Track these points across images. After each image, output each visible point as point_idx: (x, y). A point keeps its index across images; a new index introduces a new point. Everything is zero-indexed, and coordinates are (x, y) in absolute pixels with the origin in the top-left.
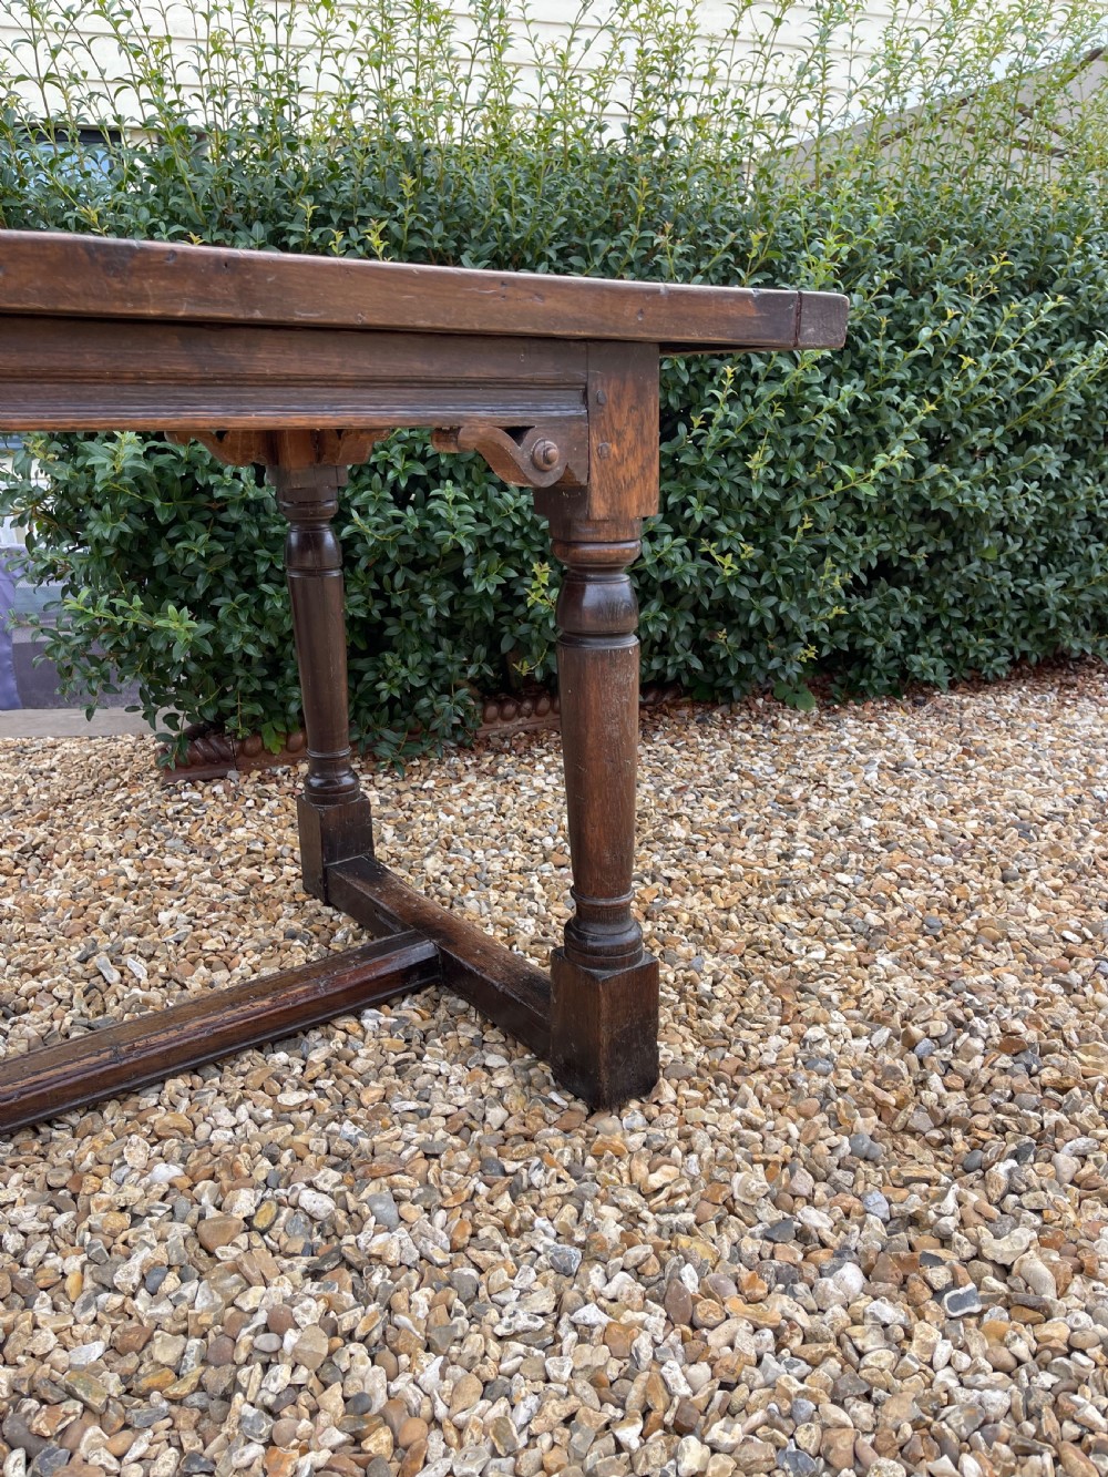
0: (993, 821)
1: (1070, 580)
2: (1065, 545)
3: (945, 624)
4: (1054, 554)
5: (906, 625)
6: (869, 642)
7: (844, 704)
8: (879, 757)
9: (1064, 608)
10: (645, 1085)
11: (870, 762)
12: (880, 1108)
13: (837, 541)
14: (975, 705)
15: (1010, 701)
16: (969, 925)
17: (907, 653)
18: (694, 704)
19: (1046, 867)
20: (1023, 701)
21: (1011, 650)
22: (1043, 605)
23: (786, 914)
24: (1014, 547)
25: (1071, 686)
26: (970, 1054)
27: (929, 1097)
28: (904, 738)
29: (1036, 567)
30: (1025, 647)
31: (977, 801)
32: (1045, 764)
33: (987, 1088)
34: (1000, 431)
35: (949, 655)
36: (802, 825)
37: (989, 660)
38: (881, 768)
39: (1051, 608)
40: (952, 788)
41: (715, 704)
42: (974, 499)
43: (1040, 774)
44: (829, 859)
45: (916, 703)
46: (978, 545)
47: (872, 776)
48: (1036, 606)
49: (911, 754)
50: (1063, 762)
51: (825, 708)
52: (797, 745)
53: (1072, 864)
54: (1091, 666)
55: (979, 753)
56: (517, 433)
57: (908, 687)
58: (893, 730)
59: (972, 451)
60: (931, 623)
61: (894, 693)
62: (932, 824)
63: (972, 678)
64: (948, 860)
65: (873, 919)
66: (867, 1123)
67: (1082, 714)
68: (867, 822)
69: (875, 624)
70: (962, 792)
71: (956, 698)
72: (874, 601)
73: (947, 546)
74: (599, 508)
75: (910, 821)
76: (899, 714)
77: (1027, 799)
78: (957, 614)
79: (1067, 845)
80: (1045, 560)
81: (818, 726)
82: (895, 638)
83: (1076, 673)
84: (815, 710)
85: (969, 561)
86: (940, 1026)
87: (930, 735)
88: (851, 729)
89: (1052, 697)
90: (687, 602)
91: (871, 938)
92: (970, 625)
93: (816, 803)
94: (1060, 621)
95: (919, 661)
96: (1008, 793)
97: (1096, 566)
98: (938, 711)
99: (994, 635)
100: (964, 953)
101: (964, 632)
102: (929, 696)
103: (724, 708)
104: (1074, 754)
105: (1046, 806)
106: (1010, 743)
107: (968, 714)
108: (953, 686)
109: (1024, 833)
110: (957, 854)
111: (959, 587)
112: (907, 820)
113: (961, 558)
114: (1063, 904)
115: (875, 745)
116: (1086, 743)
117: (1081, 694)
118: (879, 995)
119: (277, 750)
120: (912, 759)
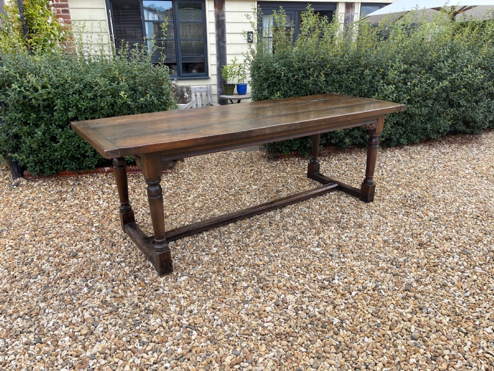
0: (416, 170)
1: (433, 124)
2: (432, 117)
3: (407, 133)
4: (430, 119)
5: (400, 133)
6: (393, 137)
7: (387, 148)
8: (395, 159)
9: (431, 130)
10: (372, 200)
11: (393, 160)
12: (402, 203)
13: (389, 119)
14: (412, 149)
15: (419, 148)
16: (413, 185)
17: (399, 138)
18: (358, 148)
19: (425, 177)
20: (422, 148)
21: (420, 138)
22: (427, 129)
23: (384, 183)
24: (422, 119)
25: (431, 145)
26: (413, 198)
27: (408, 203)
28: (399, 155)
29: (426, 122)
30: (423, 137)
31: (413, 167)
32: (425, 161)
33: (416, 202)
34: (421, 98)
35: (408, 139)
36: (384, 170)
37: (415, 140)
38: (396, 161)
39: (428, 130)
40: (409, 164)
41: (362, 148)
42: (415, 111)
43: (424, 162)
44: (390, 175)
45: (400, 148)
46: (415, 118)
47: (394, 162)
48: (425, 129)
49: (401, 158)
50: (429, 160)
51: (383, 149)
52: (379, 156)
53: (429, 177)
54: (436, 140)
55: (413, 158)
56: (371, 124)
57: (399, 145)
58: (397, 154)
59: (416, 102)
60: (404, 132)
61: (396, 146)
62: (406, 170)
63: (412, 143)
64: (409, 176)
65: (398, 183)
66: (401, 204)
67: (433, 151)
68: (395, 170)
69: (394, 133)
70: (410, 165)
71: (408, 147)
72: (394, 129)
73: (409, 119)
74: (377, 131)
75: (402, 170)
76: (397, 150)
77: (422, 167)
78: (410, 131)
79: (428, 174)
80: (428, 120)
81: (382, 153)
82: (398, 136)
83: (433, 142)
84: (381, 149)
85: (413, 121)
86: (410, 195)
87: (404, 155)
88: (389, 153)
89: (427, 147)
90: (361, 130)
91: (398, 186)
92: (412, 133)
93: (385, 167)
94: (430, 132)
95: (402, 140)
96: (419, 165)
97: (438, 122)
98: (405, 150)
99: (416, 135)
100: (412, 188)
101: (411, 134)
102: (403, 147)
103: (364, 149)
104: (431, 159)
105: (425, 168)
106: (419, 157)
107: (411, 151)
108: (408, 145)
109: (421, 172)
110: (410, 175)
111: (410, 126)
112: (401, 169)
113: (411, 121)
114: (427, 182)
115: (394, 157)
116: (433, 157)
117: (433, 147)
118: (400, 192)
119: (286, 155)
120: (401, 159)
